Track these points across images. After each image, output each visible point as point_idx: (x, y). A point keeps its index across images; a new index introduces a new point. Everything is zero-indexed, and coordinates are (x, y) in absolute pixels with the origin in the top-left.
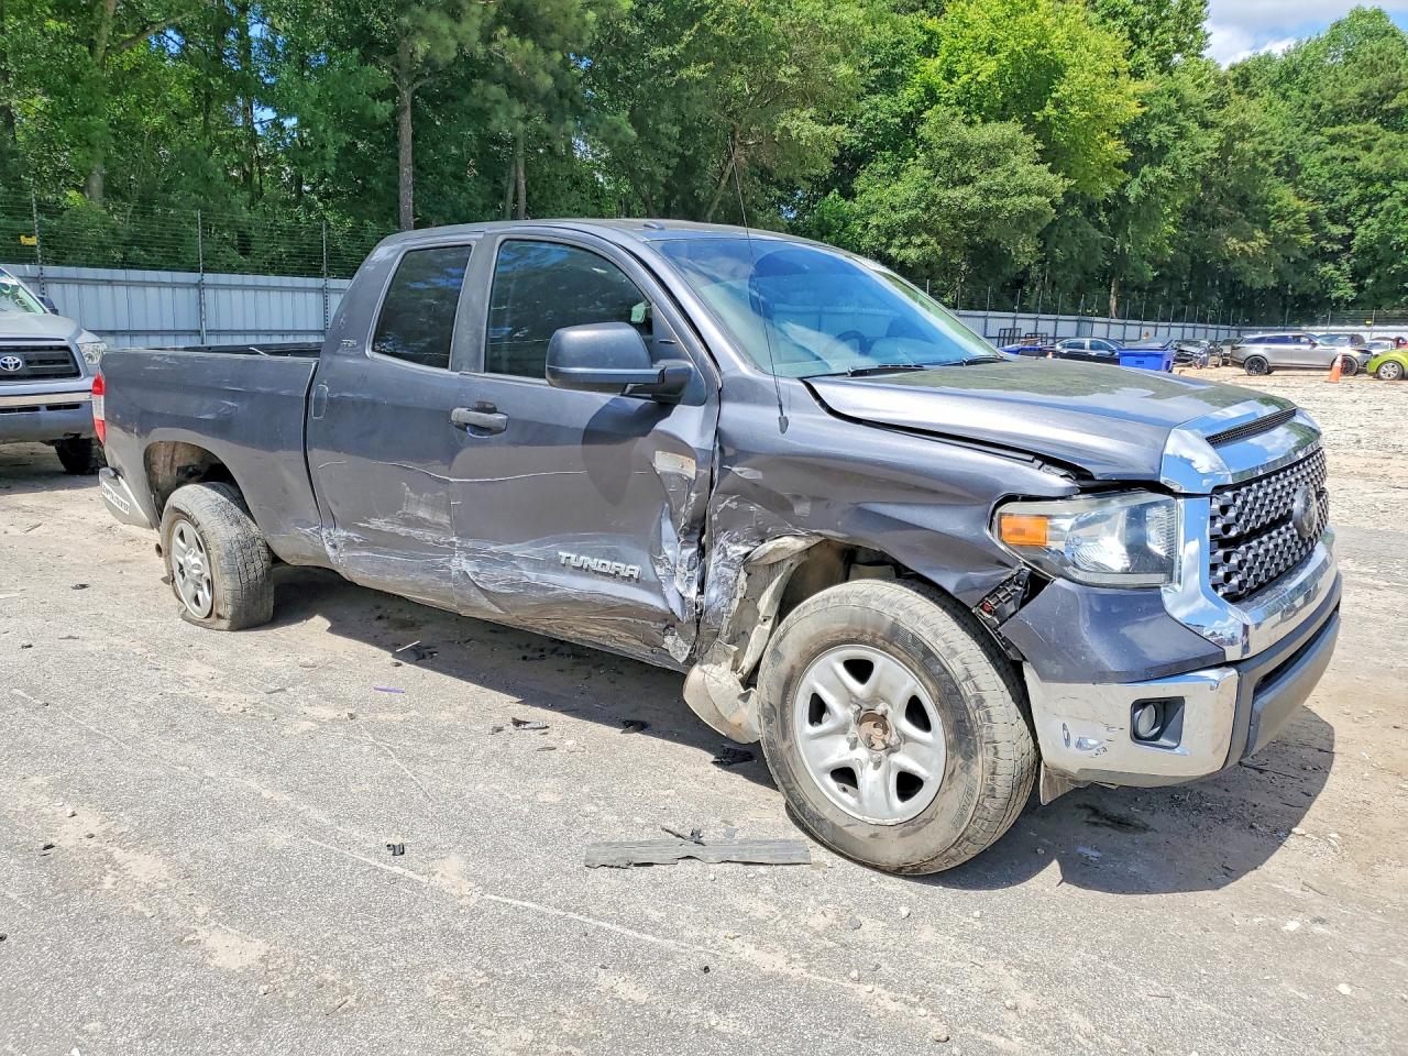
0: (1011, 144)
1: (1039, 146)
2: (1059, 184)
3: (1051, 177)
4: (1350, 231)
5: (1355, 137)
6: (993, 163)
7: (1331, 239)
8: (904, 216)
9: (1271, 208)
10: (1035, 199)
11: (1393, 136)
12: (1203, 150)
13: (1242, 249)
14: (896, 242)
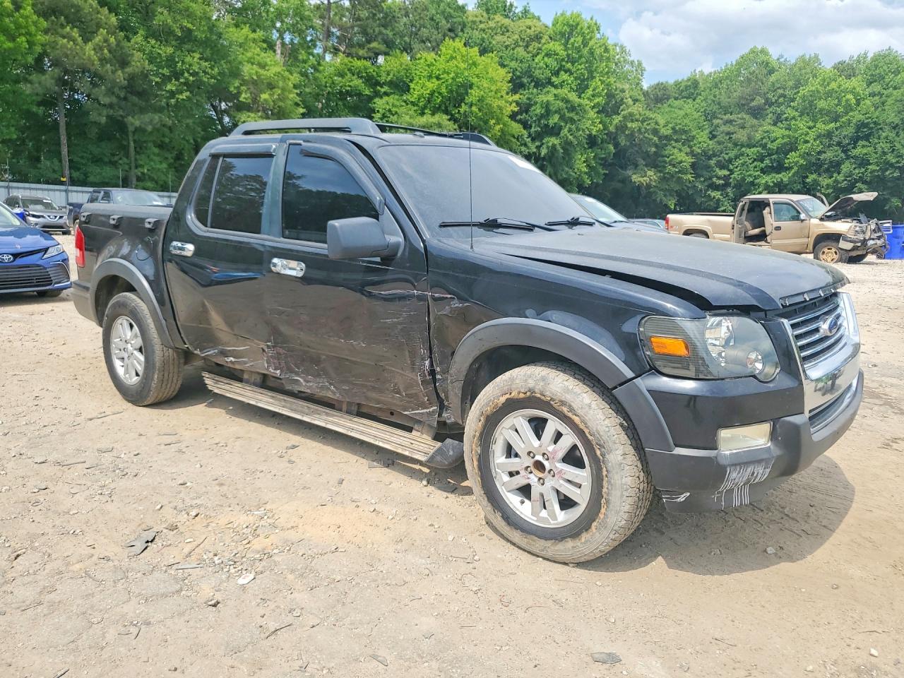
4: (728, 173)
5: (735, 121)
7: (719, 178)
11: (755, 121)
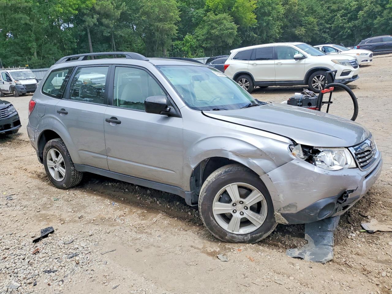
0: (225, 18)
1: (232, 18)
2: (236, 27)
3: (234, 25)
6: (220, 23)
8: (205, 37)
9: (306, 22)
10: (230, 31)
12: (280, 12)
13: (298, 34)
14: (204, 43)
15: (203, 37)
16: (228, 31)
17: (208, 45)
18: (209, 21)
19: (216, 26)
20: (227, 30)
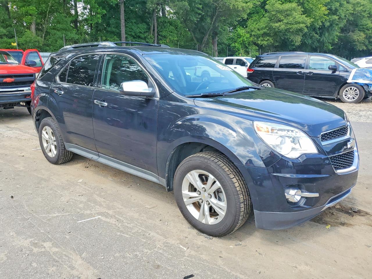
0: (294, 9)
1: (303, 10)
2: (309, 21)
3: (306, 19)
6: (288, 15)
8: (262, 32)
9: (365, 27)
12: (348, 10)
13: (357, 39)
14: (260, 39)
15: (259, 32)
16: (298, 25)
17: (265, 43)
18: (272, 11)
19: (282, 18)
20: (296, 24)
